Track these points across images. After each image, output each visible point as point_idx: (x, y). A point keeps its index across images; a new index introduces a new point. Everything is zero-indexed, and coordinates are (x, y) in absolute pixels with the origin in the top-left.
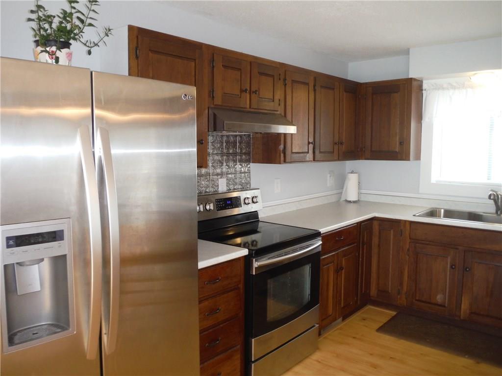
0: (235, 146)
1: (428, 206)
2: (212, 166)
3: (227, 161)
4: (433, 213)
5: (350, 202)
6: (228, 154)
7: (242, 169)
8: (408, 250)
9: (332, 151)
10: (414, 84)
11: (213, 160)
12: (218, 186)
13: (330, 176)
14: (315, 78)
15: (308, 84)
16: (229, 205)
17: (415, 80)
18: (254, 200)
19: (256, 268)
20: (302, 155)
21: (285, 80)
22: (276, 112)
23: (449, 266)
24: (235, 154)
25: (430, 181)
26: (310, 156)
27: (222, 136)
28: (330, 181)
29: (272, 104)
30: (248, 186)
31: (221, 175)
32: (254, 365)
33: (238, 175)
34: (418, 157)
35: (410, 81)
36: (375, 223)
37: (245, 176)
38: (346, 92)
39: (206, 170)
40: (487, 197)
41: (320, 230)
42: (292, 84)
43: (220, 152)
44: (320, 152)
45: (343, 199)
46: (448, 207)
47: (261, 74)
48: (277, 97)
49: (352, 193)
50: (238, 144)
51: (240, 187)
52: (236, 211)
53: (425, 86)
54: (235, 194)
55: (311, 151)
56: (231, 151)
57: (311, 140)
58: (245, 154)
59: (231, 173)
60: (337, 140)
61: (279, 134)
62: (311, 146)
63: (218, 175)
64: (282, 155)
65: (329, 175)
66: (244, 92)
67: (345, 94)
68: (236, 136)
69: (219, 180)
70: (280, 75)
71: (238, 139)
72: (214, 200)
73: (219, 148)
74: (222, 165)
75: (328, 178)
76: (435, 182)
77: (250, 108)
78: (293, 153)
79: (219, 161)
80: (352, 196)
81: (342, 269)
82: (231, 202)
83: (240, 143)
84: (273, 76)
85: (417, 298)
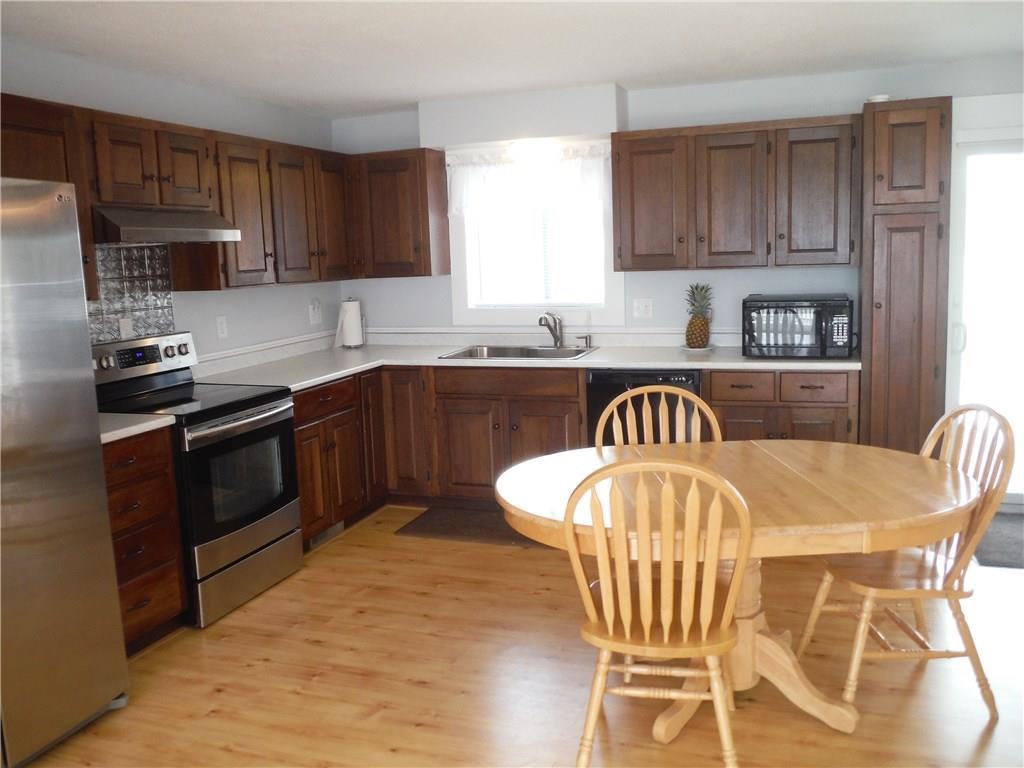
0: (142, 265)
1: (465, 344)
2: (106, 299)
3: (131, 290)
4: (471, 353)
5: (349, 348)
6: (132, 279)
7: (158, 302)
8: (436, 410)
9: (308, 265)
10: (429, 157)
11: (106, 288)
12: (119, 330)
13: (314, 309)
14: (268, 151)
15: (256, 162)
16: (140, 359)
17: (430, 150)
18: (182, 350)
19: (189, 441)
20: (255, 274)
21: (216, 157)
22: (206, 209)
23: (491, 426)
24: (143, 278)
25: (467, 305)
26: (270, 275)
27: (119, 249)
28: (315, 317)
29: (198, 196)
30: (171, 329)
31: (123, 311)
32: (202, 586)
33: (152, 312)
34: (446, 270)
35: (422, 153)
36: (386, 376)
37: (163, 313)
38: (323, 170)
39: (96, 305)
40: (538, 323)
41: (290, 387)
42: (230, 162)
43: (116, 276)
44: (287, 269)
45: (338, 344)
46: (493, 344)
47: (174, 150)
48: (205, 186)
49: (352, 335)
50: (147, 262)
51: (156, 331)
52: (153, 368)
53: (448, 160)
54: (149, 342)
55: (270, 268)
56: (136, 273)
57: (269, 250)
58: (161, 277)
59: (140, 310)
60: (314, 247)
61: (214, 244)
62: (270, 260)
63: (116, 312)
64: (222, 276)
65: (311, 307)
66: (150, 181)
67: (322, 173)
68: (142, 248)
69: (121, 320)
70: (207, 149)
71: (147, 253)
72: (114, 353)
73: (114, 269)
74: (123, 297)
75: (311, 311)
76: (473, 307)
77: (161, 203)
78: (239, 272)
79: (116, 289)
80: (353, 337)
81: (333, 445)
82: (143, 353)
83: (151, 258)
84: (196, 152)
85: (454, 481)
